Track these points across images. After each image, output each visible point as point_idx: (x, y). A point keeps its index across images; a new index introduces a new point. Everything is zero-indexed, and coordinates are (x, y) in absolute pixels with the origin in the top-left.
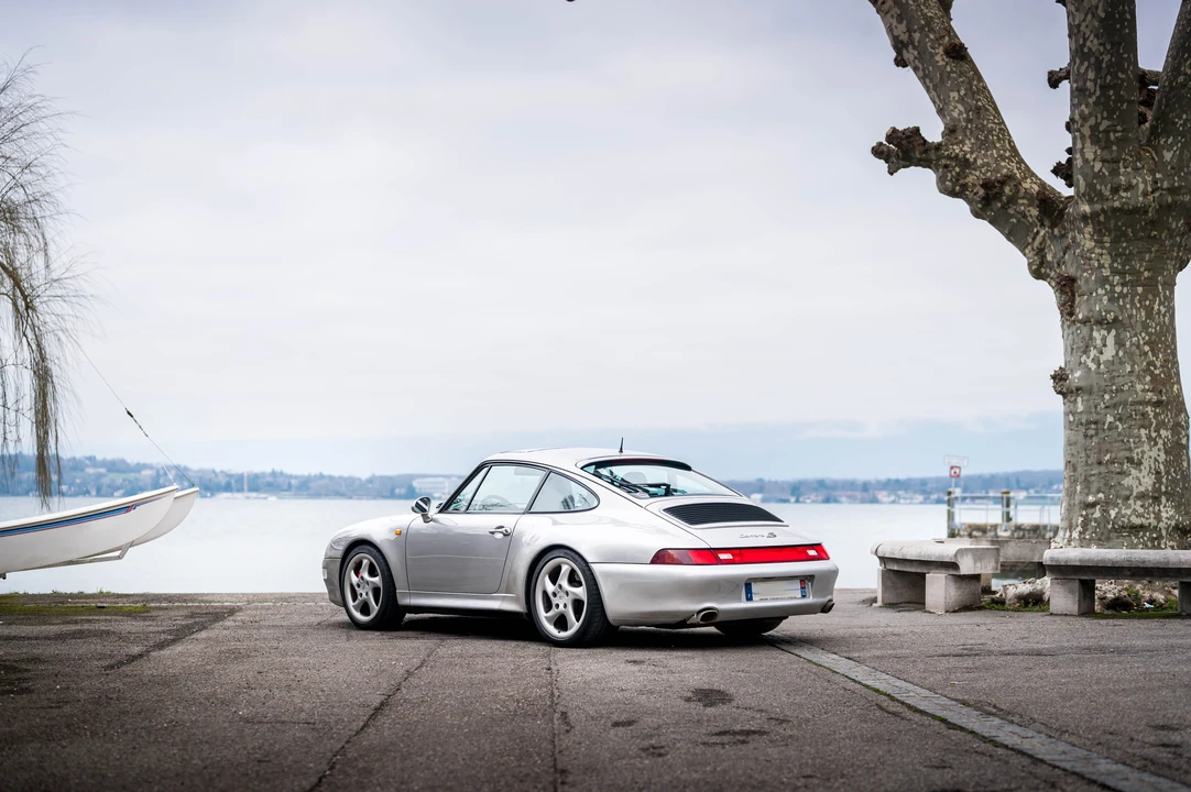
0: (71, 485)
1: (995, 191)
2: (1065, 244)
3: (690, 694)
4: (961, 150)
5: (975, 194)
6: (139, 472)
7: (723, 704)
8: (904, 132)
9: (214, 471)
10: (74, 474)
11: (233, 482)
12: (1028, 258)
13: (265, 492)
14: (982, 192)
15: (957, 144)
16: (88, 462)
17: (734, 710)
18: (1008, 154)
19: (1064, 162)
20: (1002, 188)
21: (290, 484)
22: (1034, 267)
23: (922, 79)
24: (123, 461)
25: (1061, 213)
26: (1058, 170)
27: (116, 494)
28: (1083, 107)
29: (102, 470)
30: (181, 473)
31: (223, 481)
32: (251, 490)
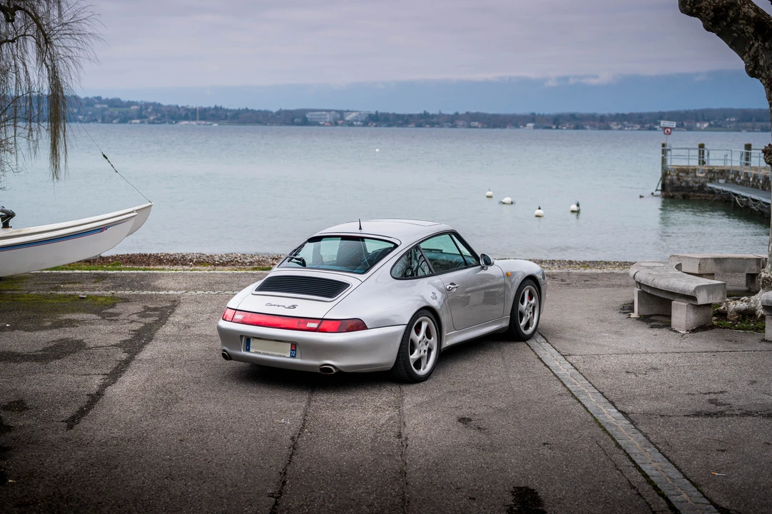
0: (85, 115)
6: (129, 107)
9: (177, 107)
10: (87, 108)
11: (190, 114)
13: (210, 121)
16: (97, 101)
21: (226, 115)
24: (119, 100)
27: (114, 121)
29: (106, 106)
30: (156, 108)
31: (184, 113)
32: (201, 119)
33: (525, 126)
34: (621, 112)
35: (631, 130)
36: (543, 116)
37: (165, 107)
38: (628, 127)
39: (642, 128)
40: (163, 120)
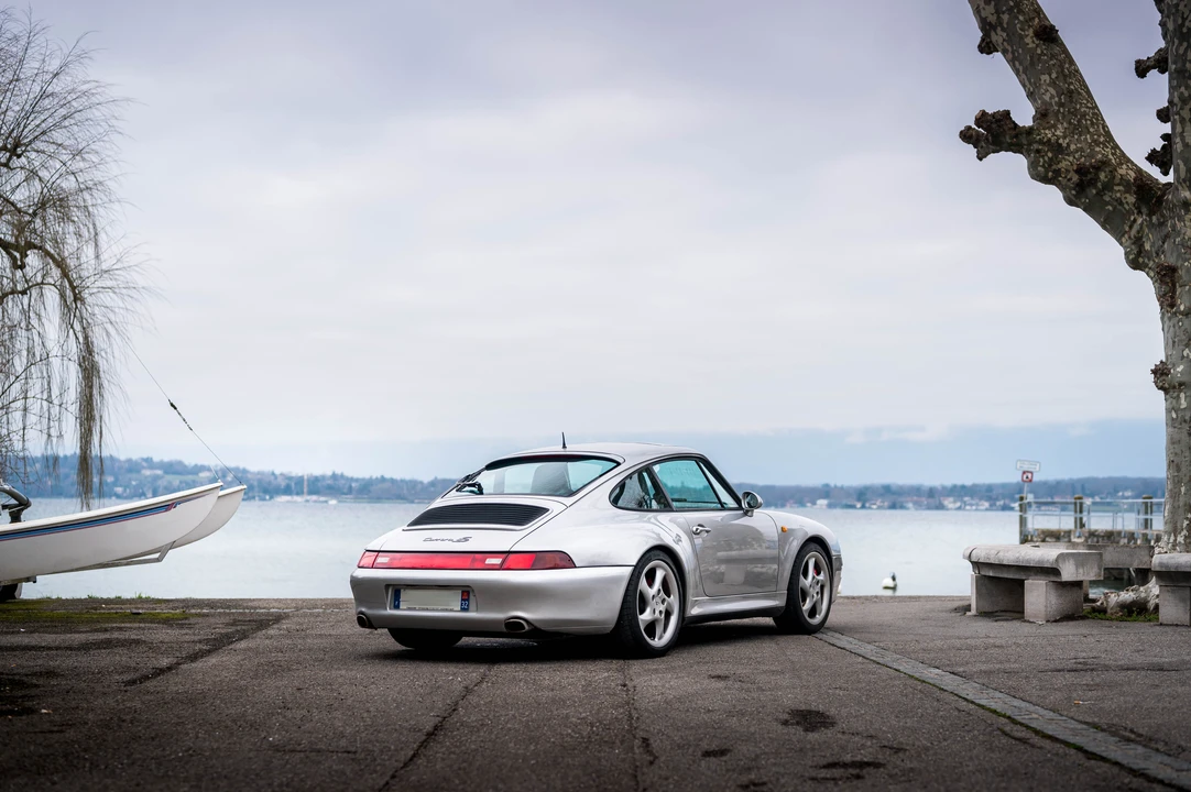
0: (125, 487)
1: (1089, 177)
2: (1165, 232)
3: (786, 716)
4: (1054, 135)
5: (1069, 180)
6: (197, 474)
7: (826, 728)
8: (994, 115)
9: (273, 474)
10: (129, 476)
11: (293, 485)
12: (1125, 248)
13: (324, 495)
14: (1076, 178)
15: (1049, 129)
16: (145, 464)
17: (840, 736)
18: (1102, 139)
19: (1159, 149)
20: (1097, 175)
21: (351, 487)
22: (1131, 257)
23: (1012, 62)
24: (180, 463)
25: (1160, 200)
26: (1153, 157)
28: (1183, 89)
29: (159, 472)
30: (240, 475)
31: (283, 484)
32: (311, 492)
33: (814, 503)
34: (959, 482)
35: (976, 510)
36: (842, 488)
37: (251, 473)
38: (971, 505)
39: (992, 507)
40: (250, 494)
